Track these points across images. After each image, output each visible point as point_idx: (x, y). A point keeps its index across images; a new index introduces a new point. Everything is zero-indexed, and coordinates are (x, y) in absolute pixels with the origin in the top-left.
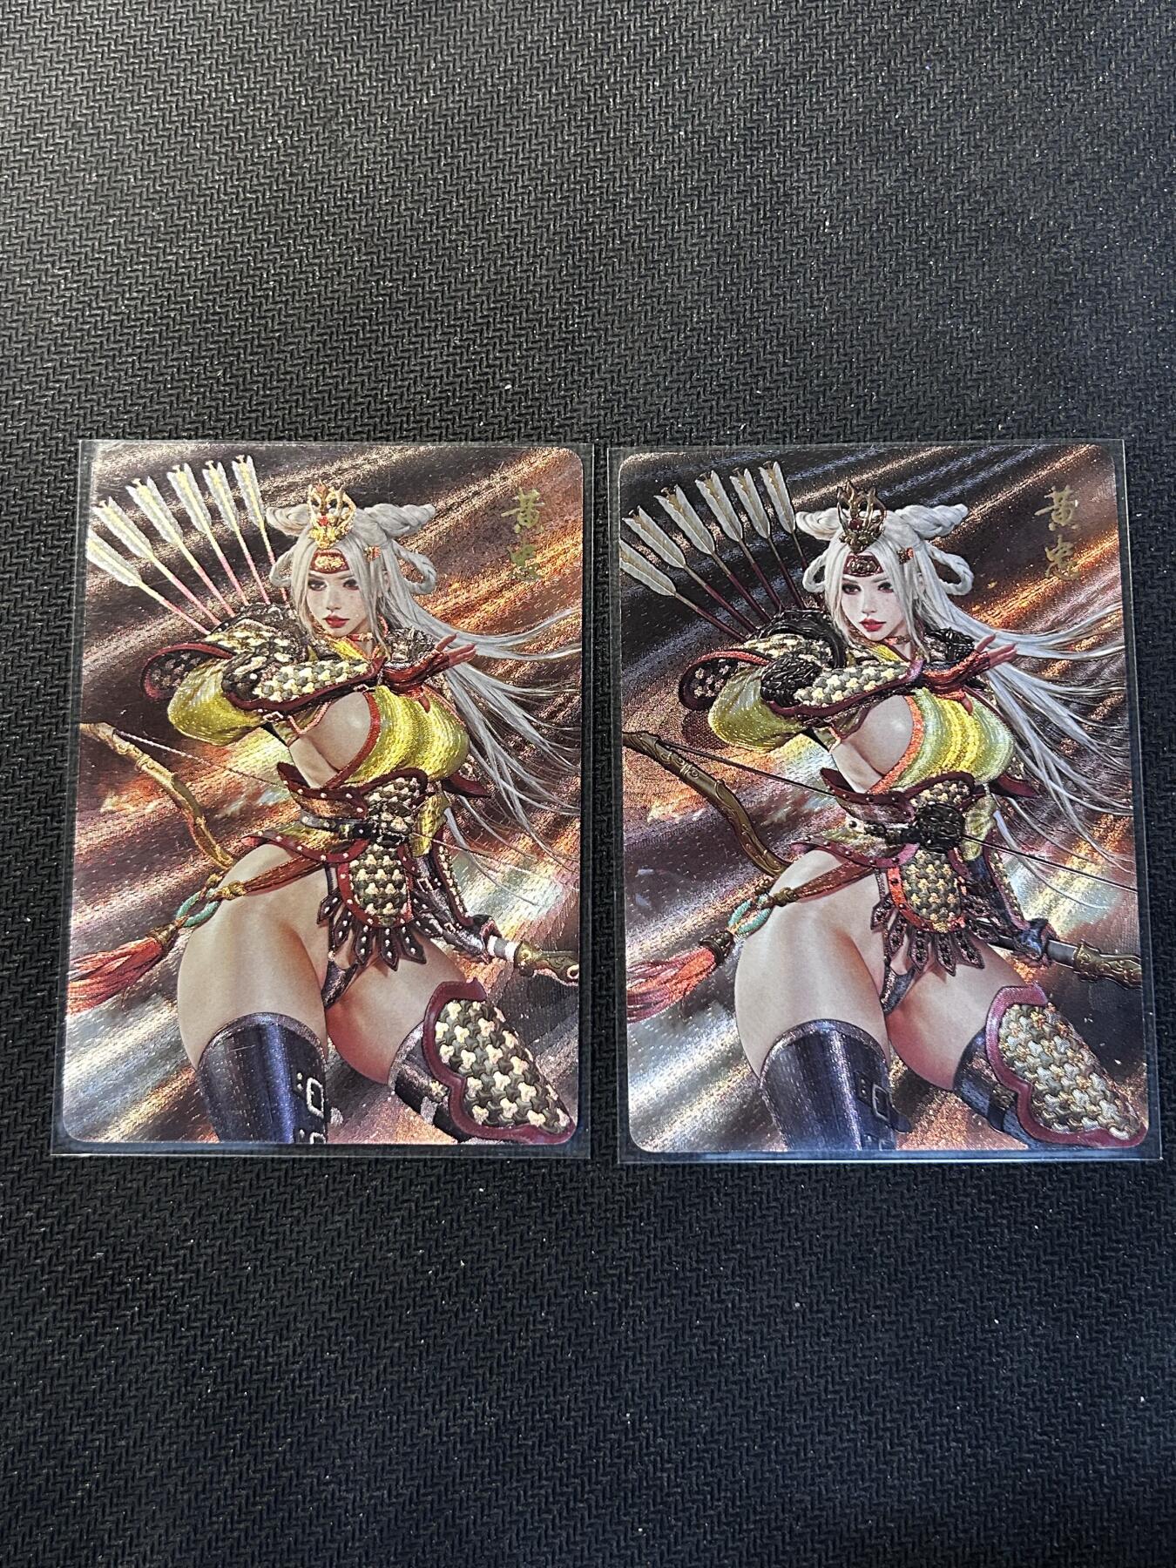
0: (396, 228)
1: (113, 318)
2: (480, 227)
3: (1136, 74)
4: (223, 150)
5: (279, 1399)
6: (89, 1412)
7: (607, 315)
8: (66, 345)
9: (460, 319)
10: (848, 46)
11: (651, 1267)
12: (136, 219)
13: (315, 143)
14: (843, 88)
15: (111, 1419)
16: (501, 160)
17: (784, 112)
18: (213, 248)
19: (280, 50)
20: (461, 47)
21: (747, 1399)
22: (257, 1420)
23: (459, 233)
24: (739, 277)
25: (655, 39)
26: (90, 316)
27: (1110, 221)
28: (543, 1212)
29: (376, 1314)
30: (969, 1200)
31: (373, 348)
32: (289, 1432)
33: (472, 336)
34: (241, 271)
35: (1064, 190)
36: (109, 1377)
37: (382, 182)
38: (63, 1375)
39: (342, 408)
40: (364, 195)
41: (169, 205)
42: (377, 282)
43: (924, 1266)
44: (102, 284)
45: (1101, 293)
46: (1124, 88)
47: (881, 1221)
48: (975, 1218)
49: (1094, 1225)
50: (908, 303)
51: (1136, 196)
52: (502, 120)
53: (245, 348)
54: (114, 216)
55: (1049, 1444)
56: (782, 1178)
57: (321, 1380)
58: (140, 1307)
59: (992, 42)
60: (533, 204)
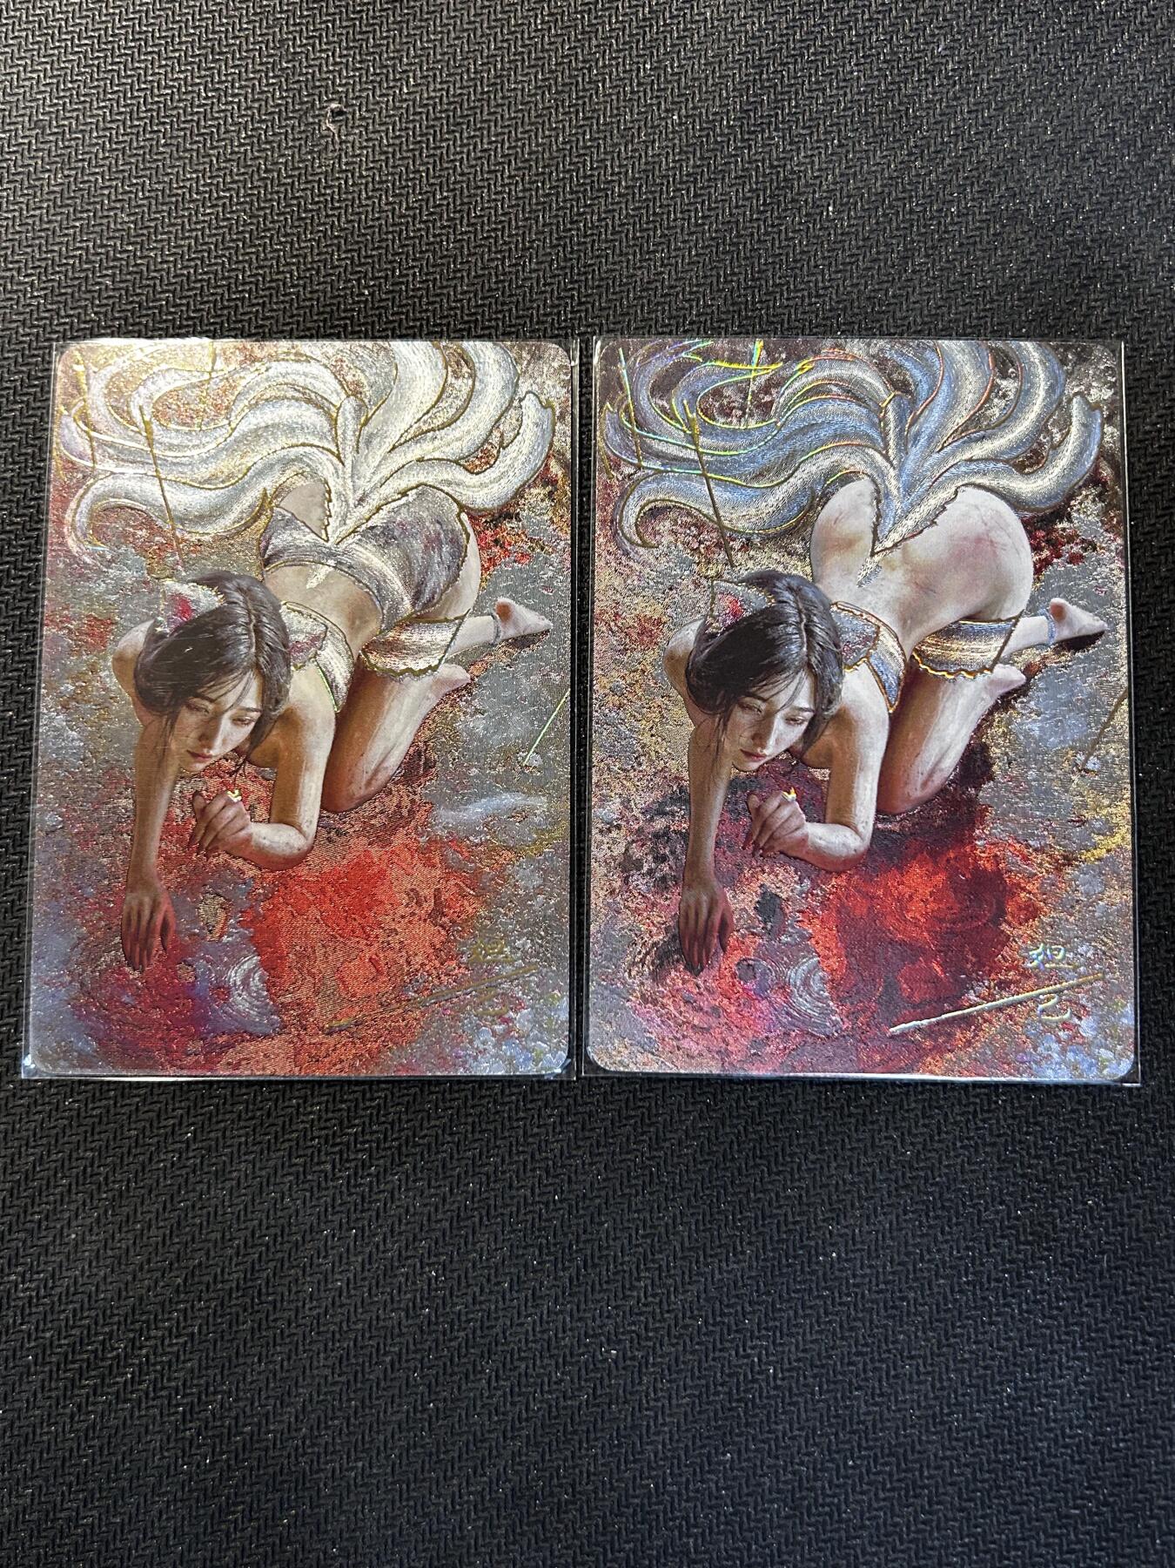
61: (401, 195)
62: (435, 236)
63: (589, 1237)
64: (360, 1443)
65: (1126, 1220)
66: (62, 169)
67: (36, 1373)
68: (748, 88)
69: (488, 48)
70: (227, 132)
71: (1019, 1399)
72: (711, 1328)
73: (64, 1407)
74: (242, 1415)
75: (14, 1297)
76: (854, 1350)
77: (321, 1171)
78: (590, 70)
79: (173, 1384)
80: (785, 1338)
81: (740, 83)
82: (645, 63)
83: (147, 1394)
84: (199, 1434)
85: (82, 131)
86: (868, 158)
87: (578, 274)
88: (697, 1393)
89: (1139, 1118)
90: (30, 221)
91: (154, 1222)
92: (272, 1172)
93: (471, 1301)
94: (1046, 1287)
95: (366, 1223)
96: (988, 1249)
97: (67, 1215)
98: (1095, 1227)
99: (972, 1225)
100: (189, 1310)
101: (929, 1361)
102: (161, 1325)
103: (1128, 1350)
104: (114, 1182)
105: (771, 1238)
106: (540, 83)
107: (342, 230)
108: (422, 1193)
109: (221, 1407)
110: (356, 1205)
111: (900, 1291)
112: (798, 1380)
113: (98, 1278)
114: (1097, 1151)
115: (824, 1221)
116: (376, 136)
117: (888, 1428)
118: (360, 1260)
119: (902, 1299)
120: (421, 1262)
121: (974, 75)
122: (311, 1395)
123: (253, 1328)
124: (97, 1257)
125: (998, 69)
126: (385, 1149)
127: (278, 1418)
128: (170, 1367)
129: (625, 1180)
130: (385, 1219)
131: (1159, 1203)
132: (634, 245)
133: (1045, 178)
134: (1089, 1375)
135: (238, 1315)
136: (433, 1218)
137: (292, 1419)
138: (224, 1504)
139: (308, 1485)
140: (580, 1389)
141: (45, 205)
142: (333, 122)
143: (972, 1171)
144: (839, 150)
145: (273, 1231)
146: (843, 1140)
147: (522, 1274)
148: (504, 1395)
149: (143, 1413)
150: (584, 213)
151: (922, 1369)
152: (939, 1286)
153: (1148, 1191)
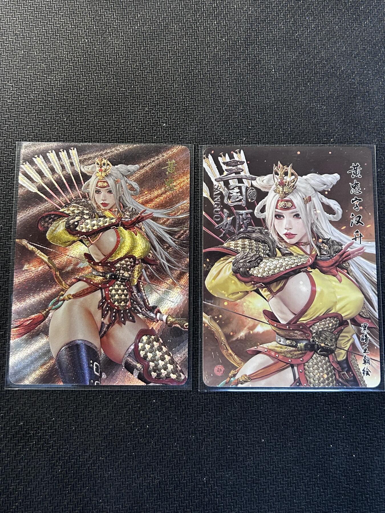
0: (126, 70)
1: (29, 100)
2: (155, 71)
3: (377, 21)
4: (67, 43)
5: (84, 473)
6: (18, 478)
7: (198, 101)
8: (12, 109)
9: (148, 101)
10: (280, 11)
11: (213, 428)
12: (37, 66)
13: (98, 41)
14: (279, 25)
15: (25, 481)
16: (162, 48)
17: (258, 33)
18: (63, 76)
19: (87, 10)
20: (149, 9)
21: (246, 473)
22: (76, 481)
23: (147, 72)
24: (243, 88)
25: (215, 8)
26: (21, 99)
27: (369, 71)
28: (175, 409)
29: (118, 444)
30: (322, 404)
31: (118, 111)
32: (87, 485)
33: (152, 107)
34: (73, 85)
35: (353, 60)
36: (25, 466)
37: (121, 55)
38: (8, 465)
39: (107, 132)
40: (115, 59)
41: (48, 62)
42: (120, 89)
43: (307, 427)
44: (25, 89)
45: (366, 95)
46: (373, 26)
47: (292, 411)
48: (324, 410)
49: (365, 412)
50: (300, 98)
51: (377, 62)
52: (162, 34)
53: (74, 111)
54: (29, 65)
55: (350, 488)
56: (258, 396)
57: (99, 467)
58: (36, 441)
59: (329, 10)
60: (173, 63)
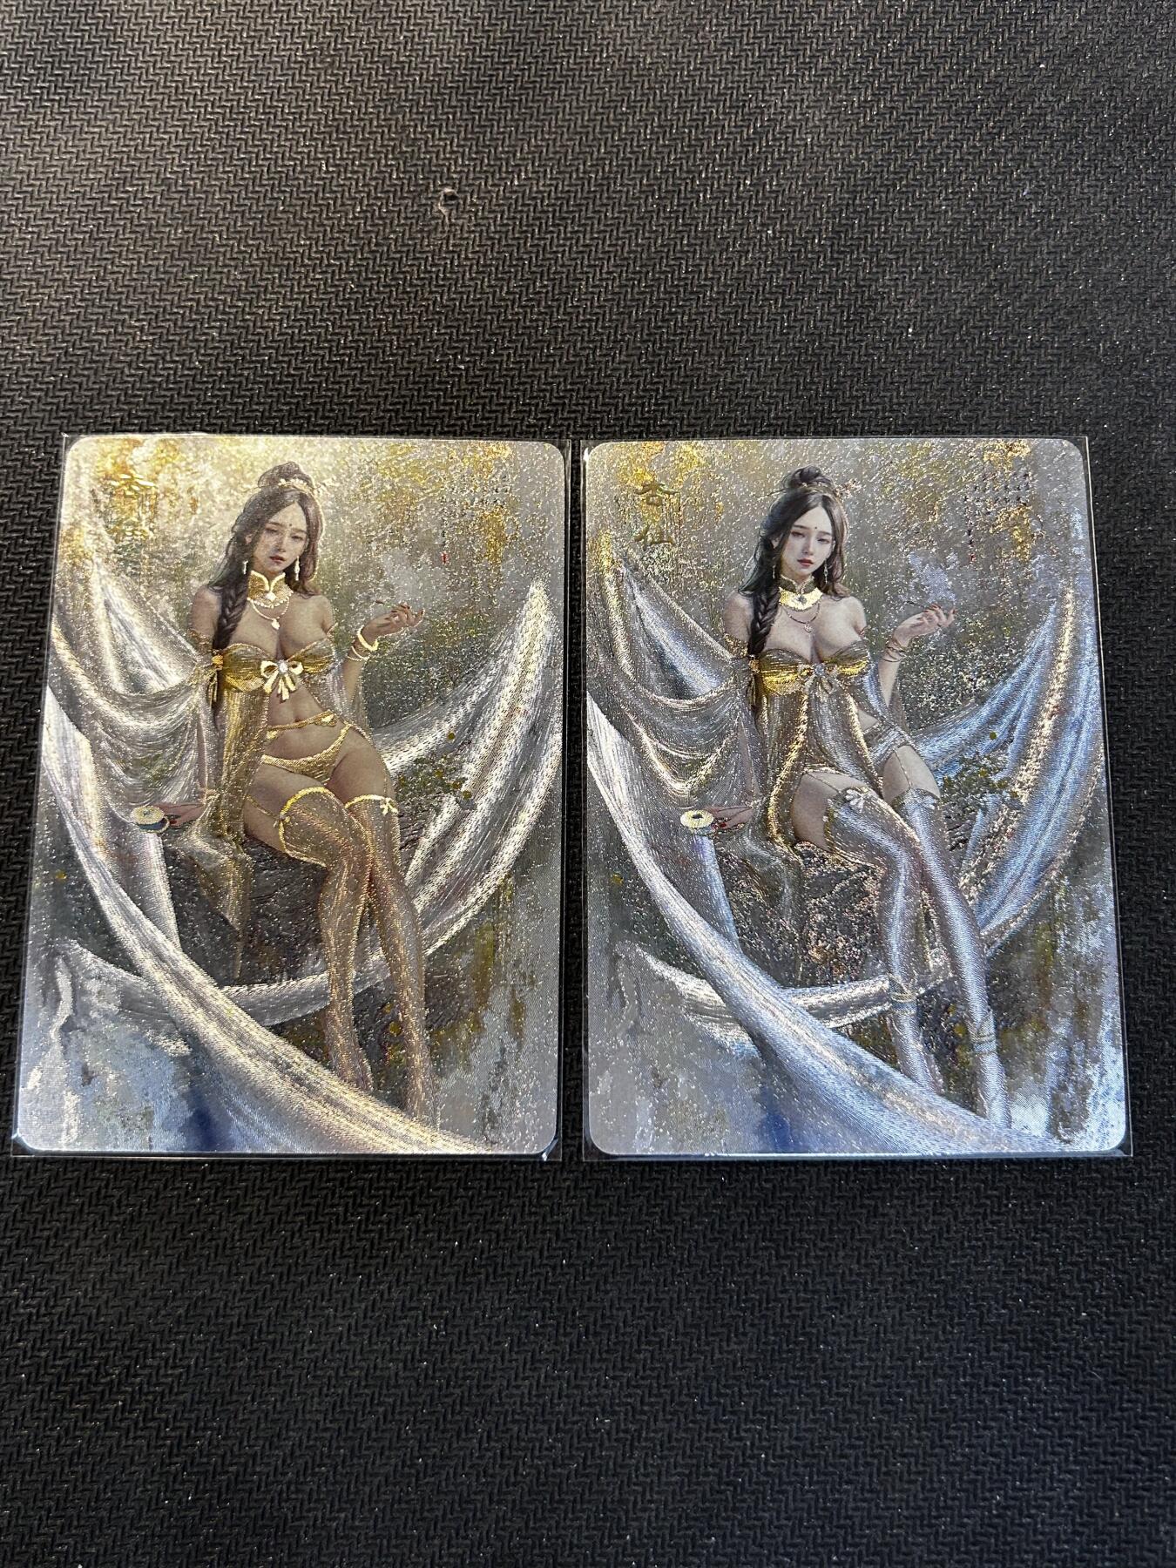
61: (502, 279)
62: (531, 321)
63: (593, 1304)
64: (345, 1494)
65: (1127, 1335)
66: (183, 225)
67: (27, 1392)
68: (841, 210)
69: (599, 151)
70: (343, 205)
71: (1007, 1508)
72: (706, 1407)
73: (51, 1430)
74: (229, 1454)
75: (14, 1312)
76: (847, 1442)
77: (334, 1214)
78: (693, 180)
79: (164, 1415)
80: (780, 1424)
81: (834, 205)
82: (745, 179)
83: (136, 1424)
84: (184, 1469)
85: (206, 192)
86: (950, 286)
87: (665, 370)
88: (687, 1472)
89: (1146, 1234)
90: (147, 270)
91: (162, 1249)
92: (284, 1209)
93: (470, 1358)
94: (1043, 1396)
95: (373, 1269)
96: (988, 1352)
97: (76, 1234)
98: (1097, 1340)
99: (974, 1326)
100: (188, 1341)
101: (921, 1461)
102: (158, 1354)
103: (1120, 1468)
104: (127, 1206)
105: (774, 1322)
106: (644, 188)
107: (444, 307)
108: (431, 1245)
109: (210, 1443)
110: (364, 1250)
111: (898, 1387)
112: (789, 1468)
113: (101, 1301)
114: (1103, 1264)
115: (828, 1309)
116: (485, 222)
117: (875, 1526)
118: (363, 1306)
119: (899, 1394)
120: (424, 1315)
121: (1055, 220)
122: (301, 1439)
123: (250, 1367)
124: (102, 1280)
125: (1078, 217)
126: (399, 1197)
127: (265, 1460)
128: (162, 1398)
129: (634, 1252)
130: (392, 1268)
131: (1160, 1321)
132: (721, 347)
133: (1115, 321)
134: (1080, 1489)
135: (236, 1352)
136: (440, 1271)
137: (280, 1462)
138: (202, 1545)
139: (288, 1532)
140: (571, 1457)
141: (163, 257)
142: (445, 205)
143: (978, 1273)
144: (923, 277)
145: (279, 1269)
146: (853, 1230)
147: (523, 1336)
148: (494, 1458)
149: (130, 1443)
150: (676, 313)
151: (913, 1469)
152: (936, 1385)
153: (1150, 1308)
